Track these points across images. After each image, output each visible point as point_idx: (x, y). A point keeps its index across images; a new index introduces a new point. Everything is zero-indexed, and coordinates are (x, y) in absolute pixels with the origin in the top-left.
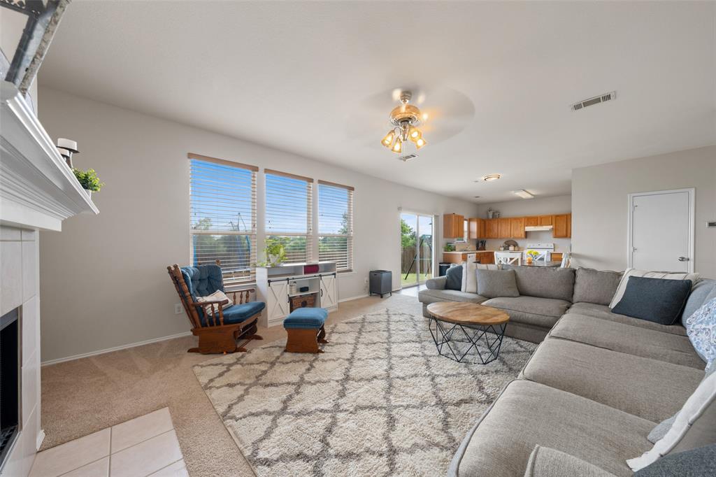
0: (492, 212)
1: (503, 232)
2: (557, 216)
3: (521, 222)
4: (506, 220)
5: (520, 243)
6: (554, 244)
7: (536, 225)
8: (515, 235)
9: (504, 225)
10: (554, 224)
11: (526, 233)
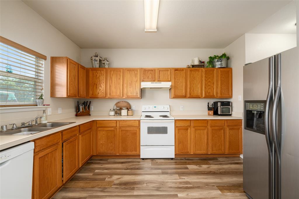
0: (98, 59)
1: (113, 89)
2: (176, 70)
3: (136, 75)
4: (117, 70)
5: (134, 104)
6: (170, 106)
7: (153, 80)
8: (129, 94)
9: (114, 78)
10: (173, 80)
11: (142, 91)
